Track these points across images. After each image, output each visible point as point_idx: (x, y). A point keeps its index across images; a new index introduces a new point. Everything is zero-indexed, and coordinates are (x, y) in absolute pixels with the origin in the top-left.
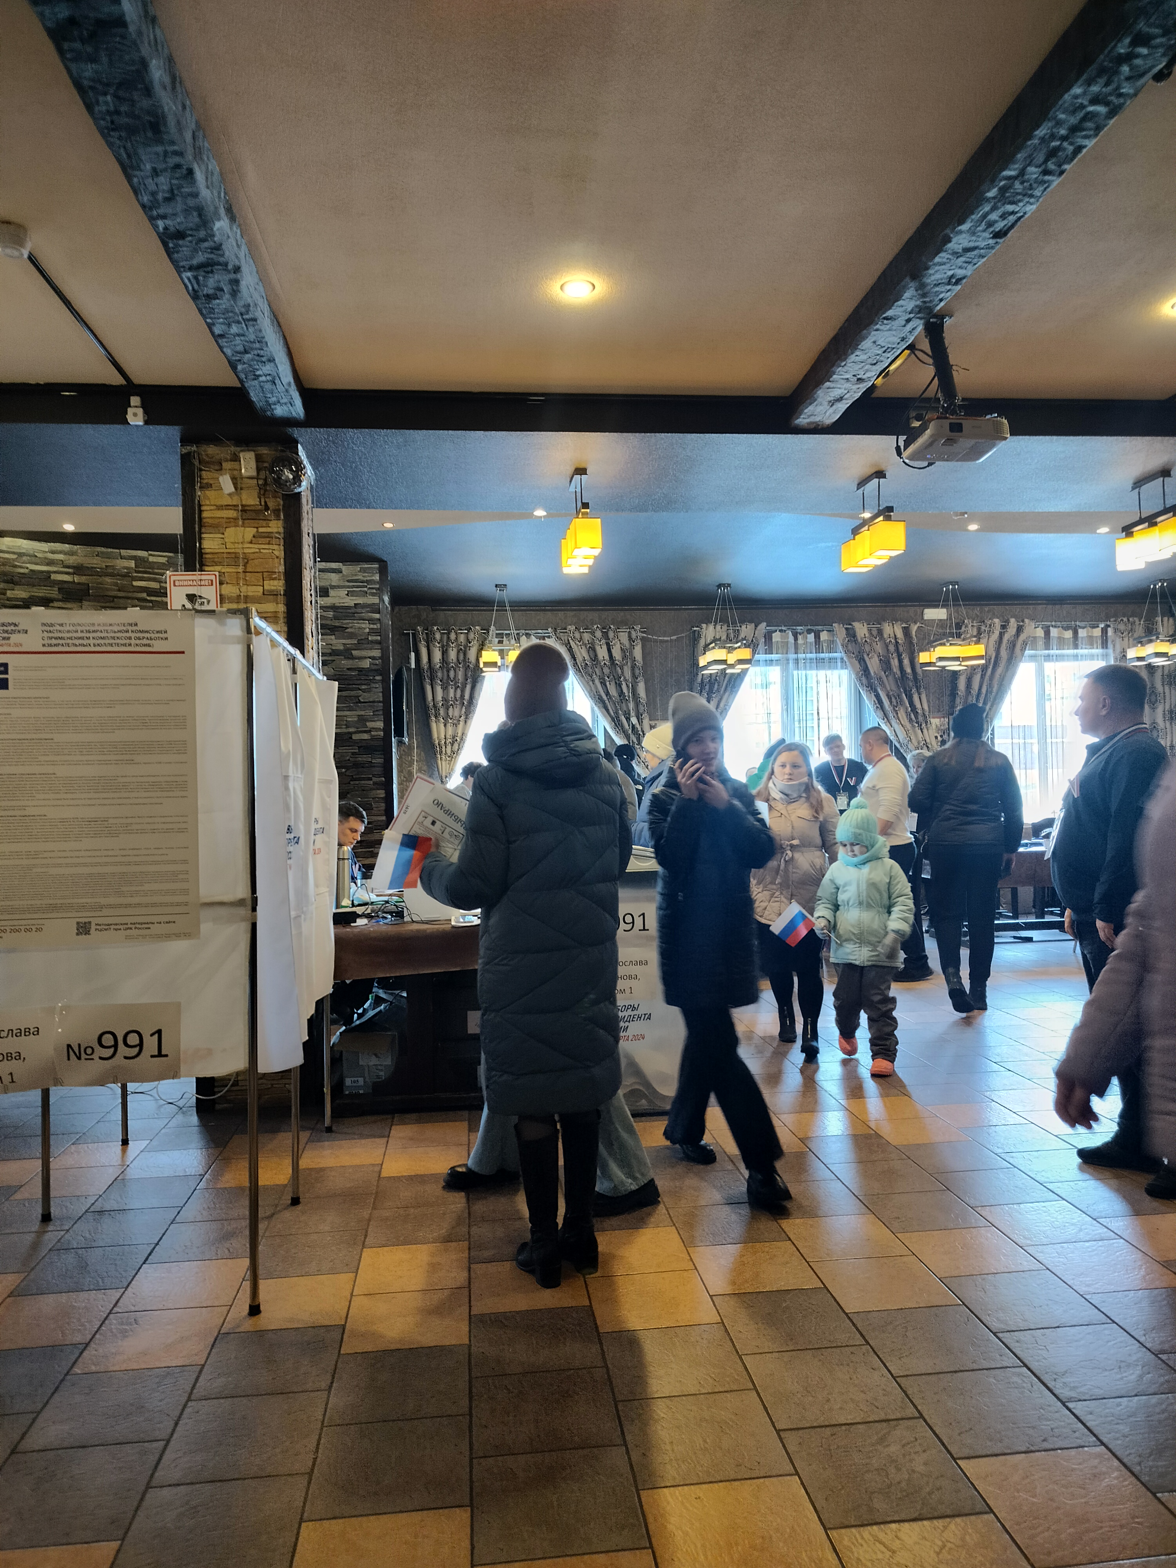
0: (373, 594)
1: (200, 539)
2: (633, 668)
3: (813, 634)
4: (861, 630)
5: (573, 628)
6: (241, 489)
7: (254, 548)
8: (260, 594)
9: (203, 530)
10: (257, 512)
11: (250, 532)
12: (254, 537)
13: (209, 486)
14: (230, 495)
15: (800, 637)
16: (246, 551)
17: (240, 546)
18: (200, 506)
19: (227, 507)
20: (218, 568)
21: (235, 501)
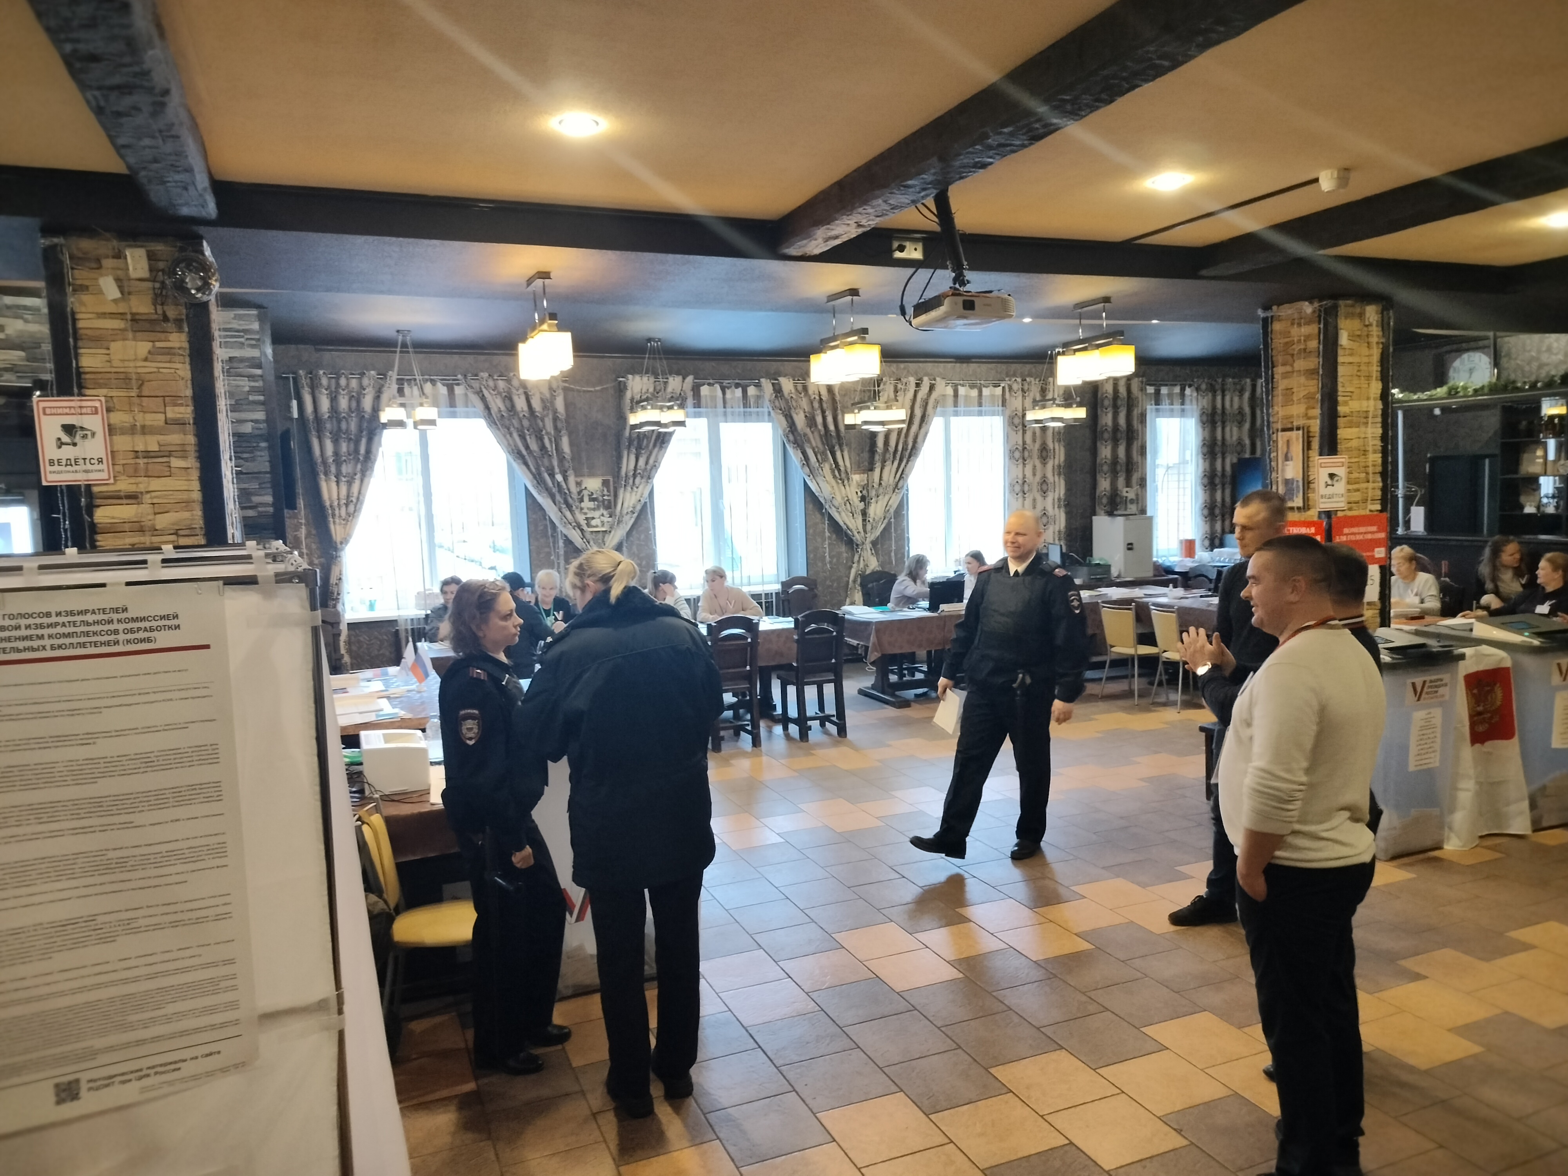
0: (253, 346)
1: (77, 355)
2: (555, 419)
3: (740, 389)
4: (787, 385)
5: (485, 375)
6: (130, 293)
7: (151, 366)
8: (162, 423)
9: (80, 344)
10: (151, 321)
11: (143, 347)
12: (149, 352)
13: (84, 288)
14: (115, 301)
15: (728, 392)
16: (140, 370)
17: (131, 364)
18: (73, 313)
19: (112, 315)
20: (104, 391)
21: (122, 308)
